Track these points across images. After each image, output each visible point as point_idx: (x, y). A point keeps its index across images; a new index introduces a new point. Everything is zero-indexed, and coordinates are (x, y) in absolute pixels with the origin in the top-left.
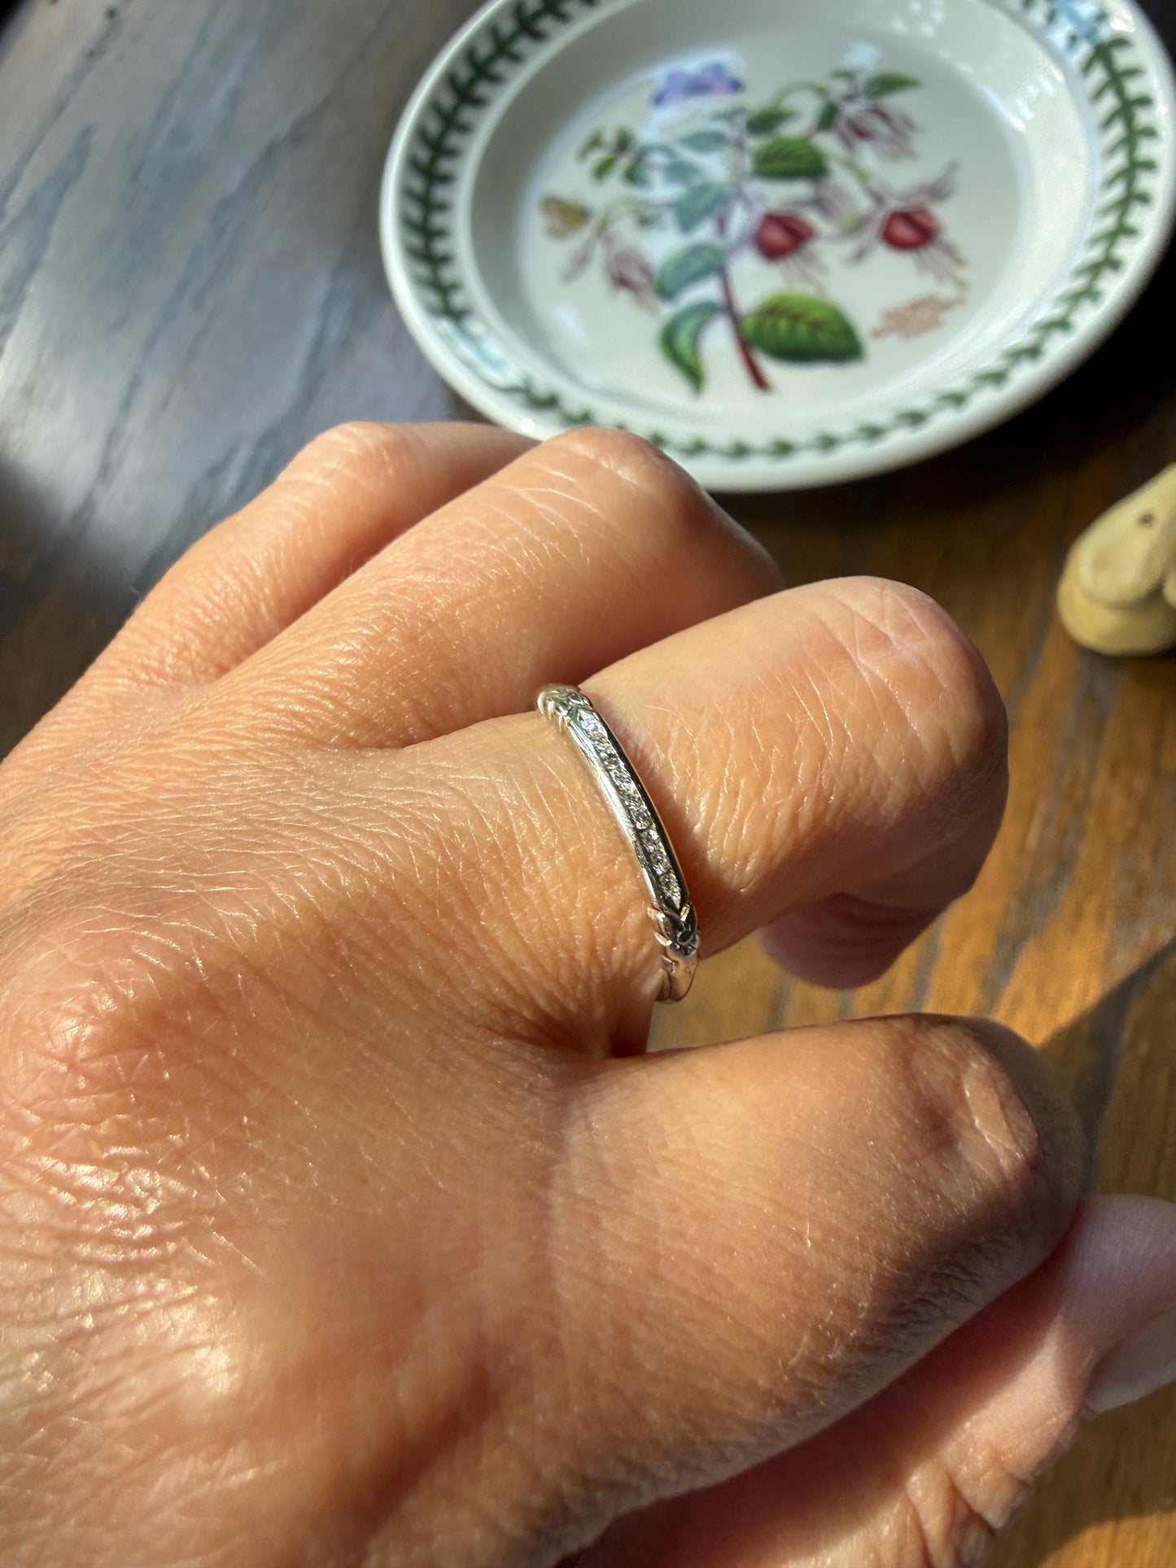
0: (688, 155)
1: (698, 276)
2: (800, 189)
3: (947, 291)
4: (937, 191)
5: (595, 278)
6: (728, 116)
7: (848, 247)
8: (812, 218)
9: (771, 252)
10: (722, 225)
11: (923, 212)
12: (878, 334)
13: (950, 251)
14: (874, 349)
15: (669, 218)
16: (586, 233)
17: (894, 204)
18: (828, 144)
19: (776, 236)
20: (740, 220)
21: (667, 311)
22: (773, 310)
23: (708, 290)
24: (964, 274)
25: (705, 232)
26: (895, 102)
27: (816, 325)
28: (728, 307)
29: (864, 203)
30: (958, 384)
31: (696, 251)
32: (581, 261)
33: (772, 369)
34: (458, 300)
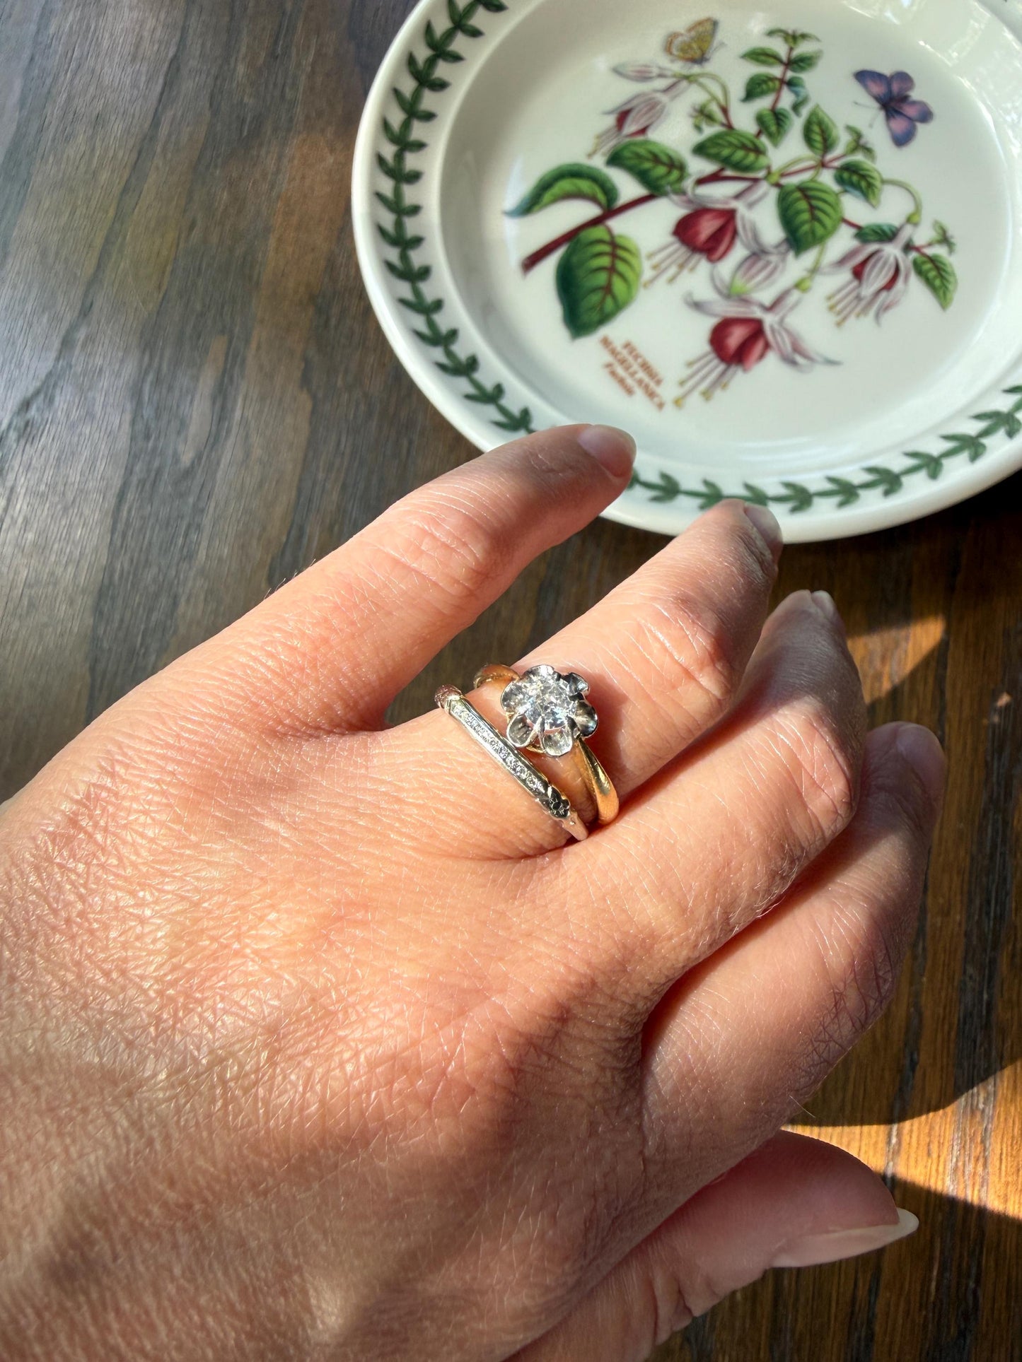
0: (796, 125)
1: (642, 177)
3: (668, 391)
4: (796, 355)
5: (623, 91)
6: (859, 144)
8: (739, 252)
9: (684, 230)
10: (714, 178)
11: (767, 346)
12: (606, 342)
13: (720, 382)
14: (590, 343)
15: (710, 131)
16: (678, 67)
17: (769, 320)
18: (842, 242)
20: (720, 193)
21: (598, 162)
22: (616, 247)
23: (628, 187)
24: (695, 399)
25: (699, 166)
26: (914, 291)
27: (608, 289)
28: (611, 209)
29: (765, 295)
32: (642, 75)
33: (549, 267)
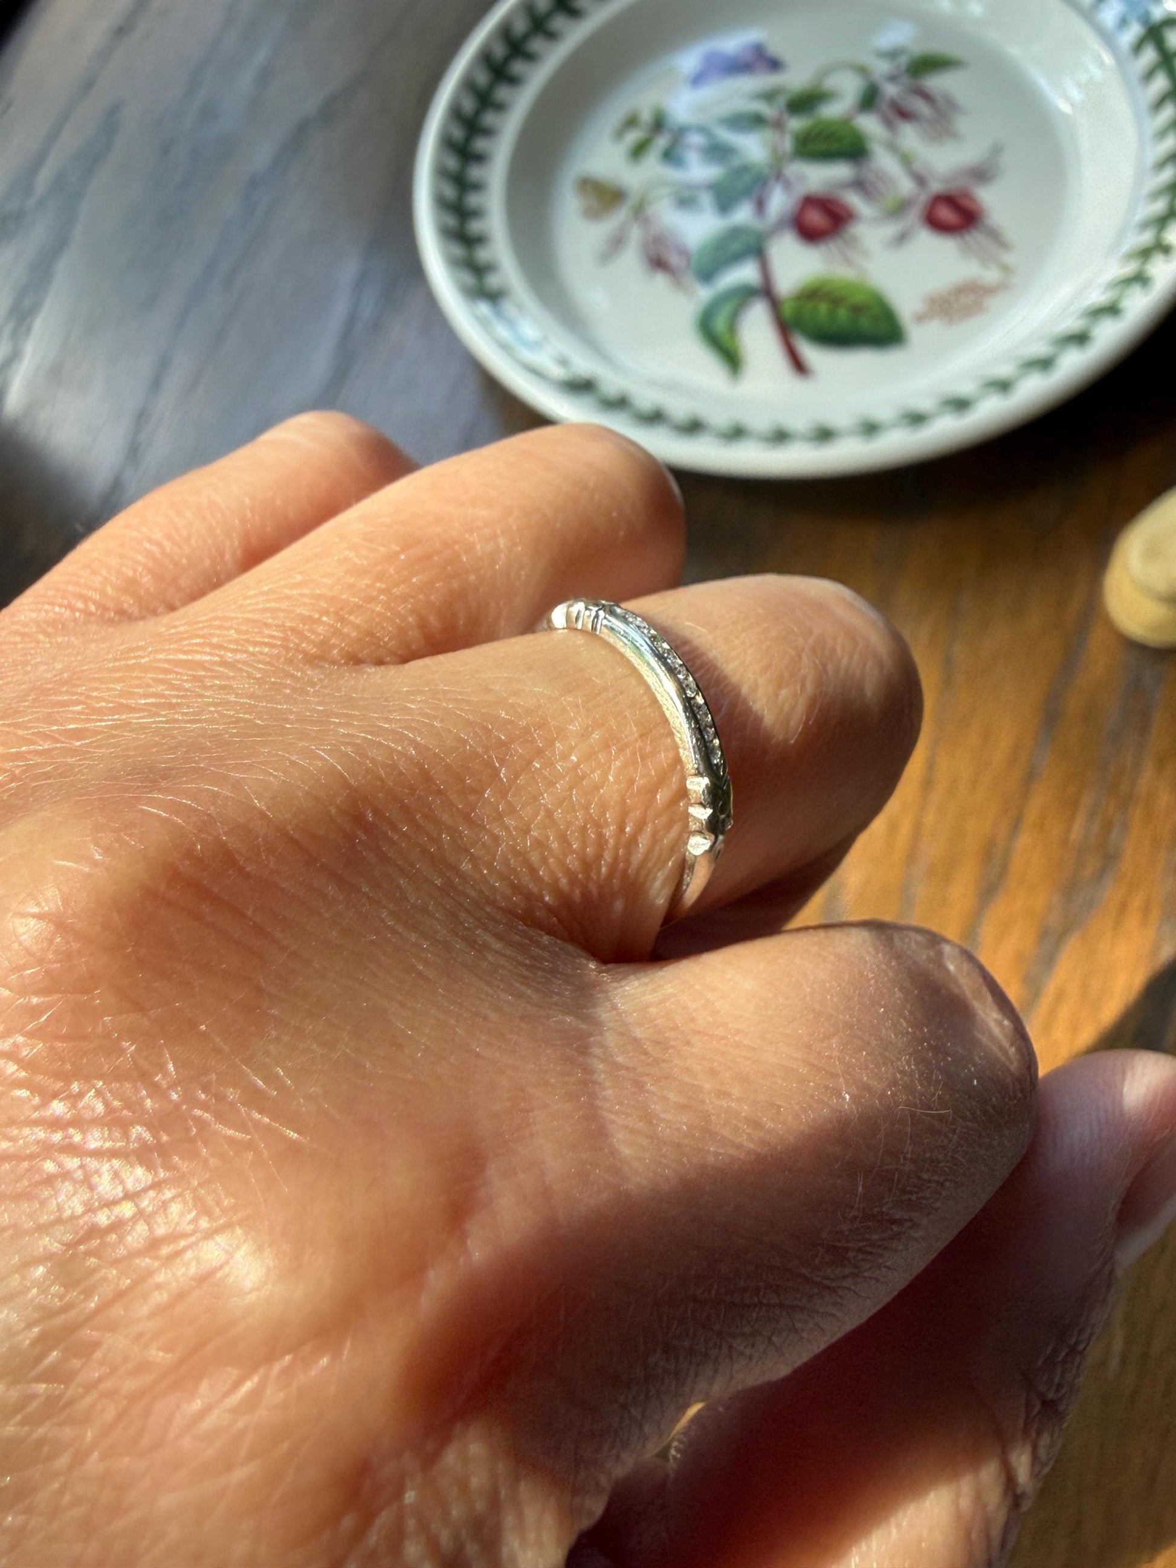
0: (727, 136)
1: (736, 258)
2: (839, 171)
3: (991, 276)
4: (982, 174)
5: (631, 259)
6: (769, 96)
7: (889, 230)
8: (854, 200)
9: (809, 234)
10: (760, 206)
11: (967, 195)
12: (920, 318)
13: (995, 235)
14: (916, 333)
15: (706, 200)
16: (621, 215)
17: (936, 187)
18: (870, 125)
19: (816, 218)
20: (779, 202)
21: (704, 294)
22: (813, 294)
23: (746, 273)
24: (1008, 258)
25: (743, 214)
26: (937, 83)
27: (857, 310)
28: (766, 291)
29: (906, 186)
30: (1005, 370)
31: (735, 233)
32: (617, 243)
33: (811, 353)
34: (493, 281)
